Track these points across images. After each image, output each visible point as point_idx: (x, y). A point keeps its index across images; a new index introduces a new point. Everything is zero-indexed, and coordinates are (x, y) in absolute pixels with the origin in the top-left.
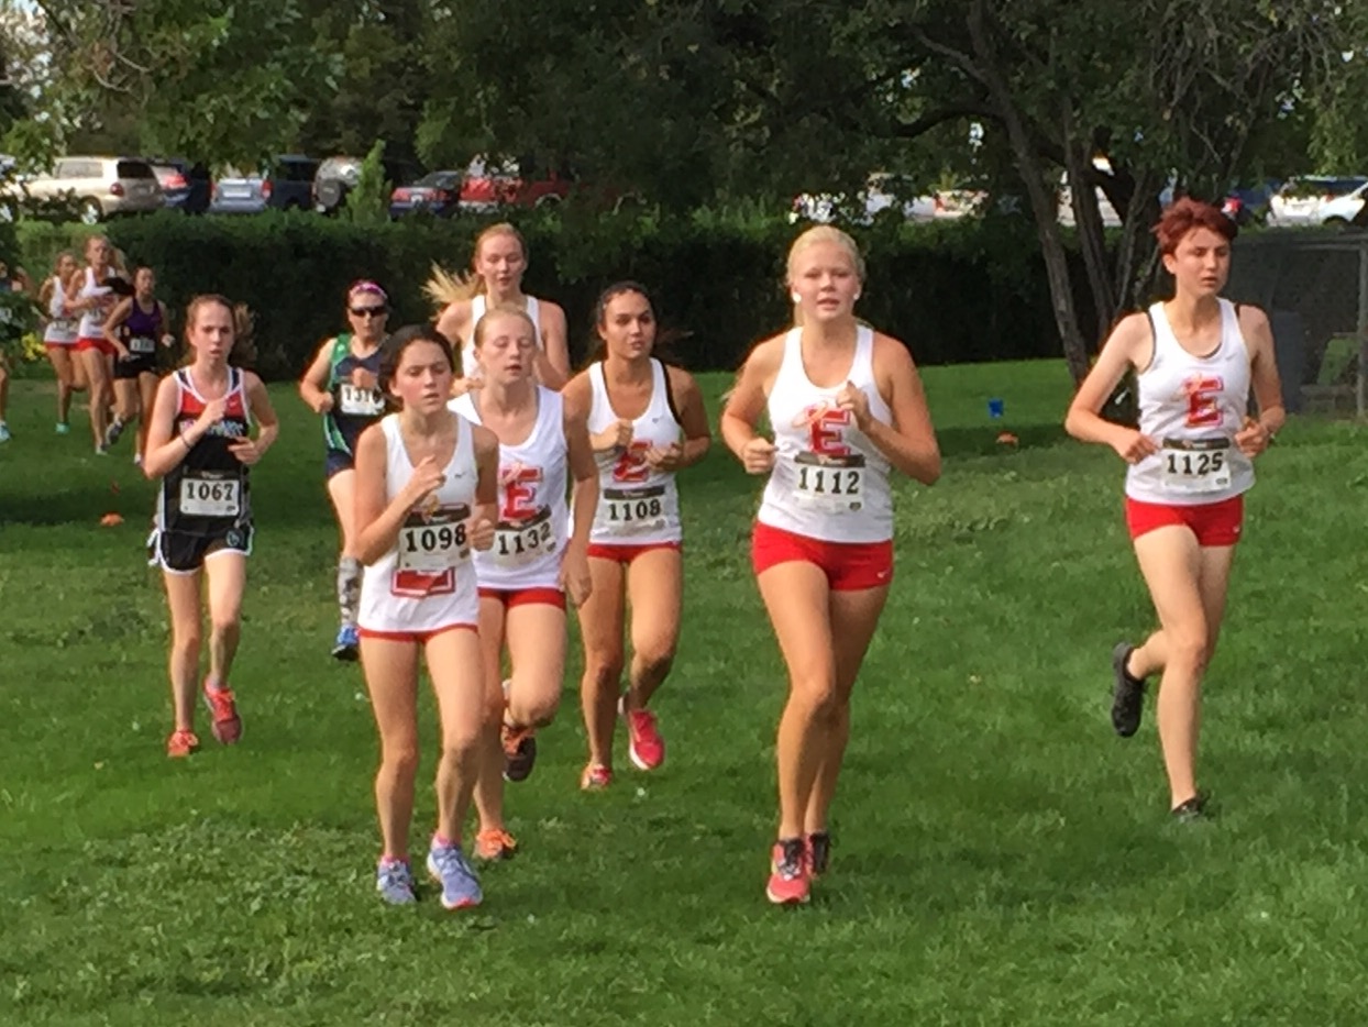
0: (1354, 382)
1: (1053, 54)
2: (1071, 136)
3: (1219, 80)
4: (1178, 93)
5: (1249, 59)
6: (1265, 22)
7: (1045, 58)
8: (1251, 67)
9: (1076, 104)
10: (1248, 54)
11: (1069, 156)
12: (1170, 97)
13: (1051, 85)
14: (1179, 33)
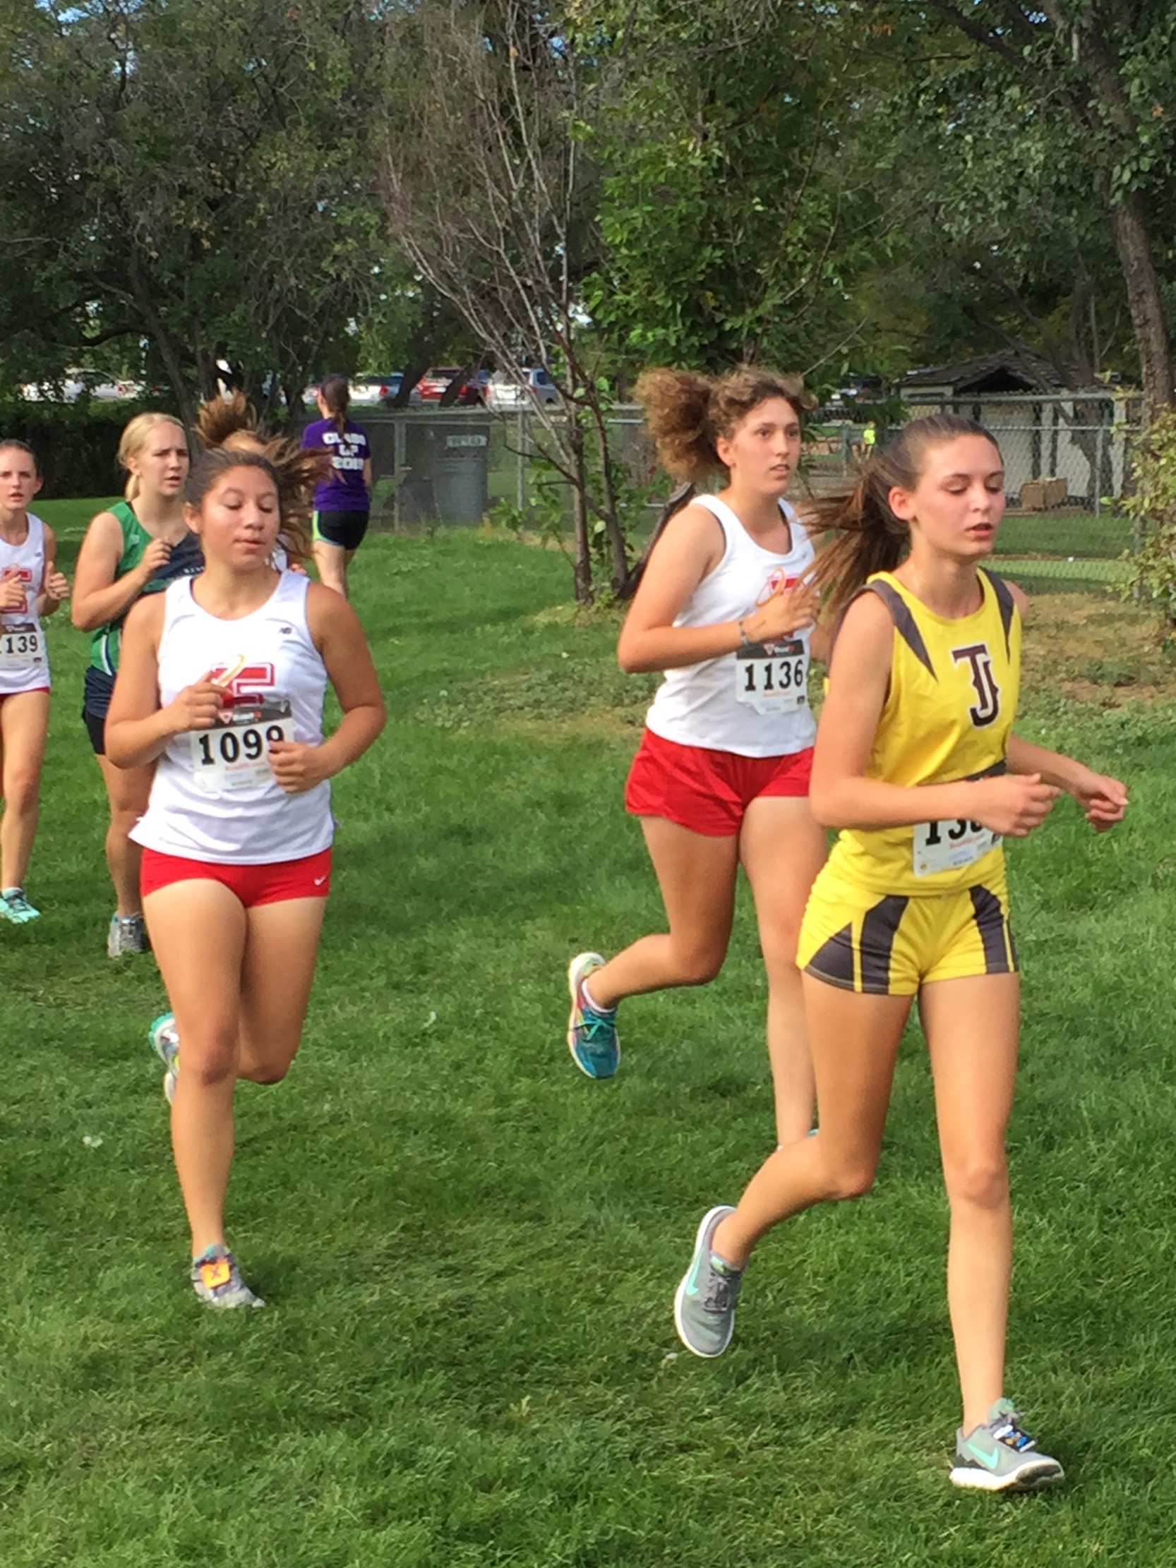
0: (392, 508)
1: (186, 293)
2: (200, 348)
3: (298, 312)
4: (271, 321)
5: (317, 299)
6: (327, 275)
7: (181, 296)
8: (319, 304)
9: (204, 325)
10: (317, 295)
11: (200, 361)
12: (265, 322)
13: (186, 314)
14: (271, 281)
